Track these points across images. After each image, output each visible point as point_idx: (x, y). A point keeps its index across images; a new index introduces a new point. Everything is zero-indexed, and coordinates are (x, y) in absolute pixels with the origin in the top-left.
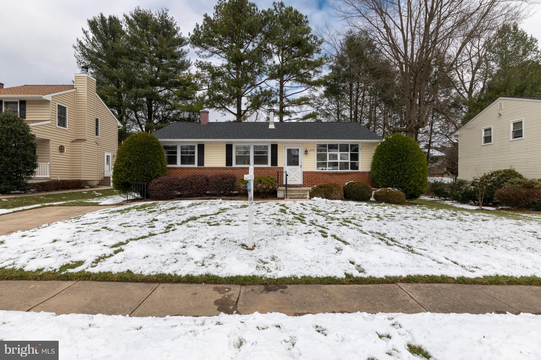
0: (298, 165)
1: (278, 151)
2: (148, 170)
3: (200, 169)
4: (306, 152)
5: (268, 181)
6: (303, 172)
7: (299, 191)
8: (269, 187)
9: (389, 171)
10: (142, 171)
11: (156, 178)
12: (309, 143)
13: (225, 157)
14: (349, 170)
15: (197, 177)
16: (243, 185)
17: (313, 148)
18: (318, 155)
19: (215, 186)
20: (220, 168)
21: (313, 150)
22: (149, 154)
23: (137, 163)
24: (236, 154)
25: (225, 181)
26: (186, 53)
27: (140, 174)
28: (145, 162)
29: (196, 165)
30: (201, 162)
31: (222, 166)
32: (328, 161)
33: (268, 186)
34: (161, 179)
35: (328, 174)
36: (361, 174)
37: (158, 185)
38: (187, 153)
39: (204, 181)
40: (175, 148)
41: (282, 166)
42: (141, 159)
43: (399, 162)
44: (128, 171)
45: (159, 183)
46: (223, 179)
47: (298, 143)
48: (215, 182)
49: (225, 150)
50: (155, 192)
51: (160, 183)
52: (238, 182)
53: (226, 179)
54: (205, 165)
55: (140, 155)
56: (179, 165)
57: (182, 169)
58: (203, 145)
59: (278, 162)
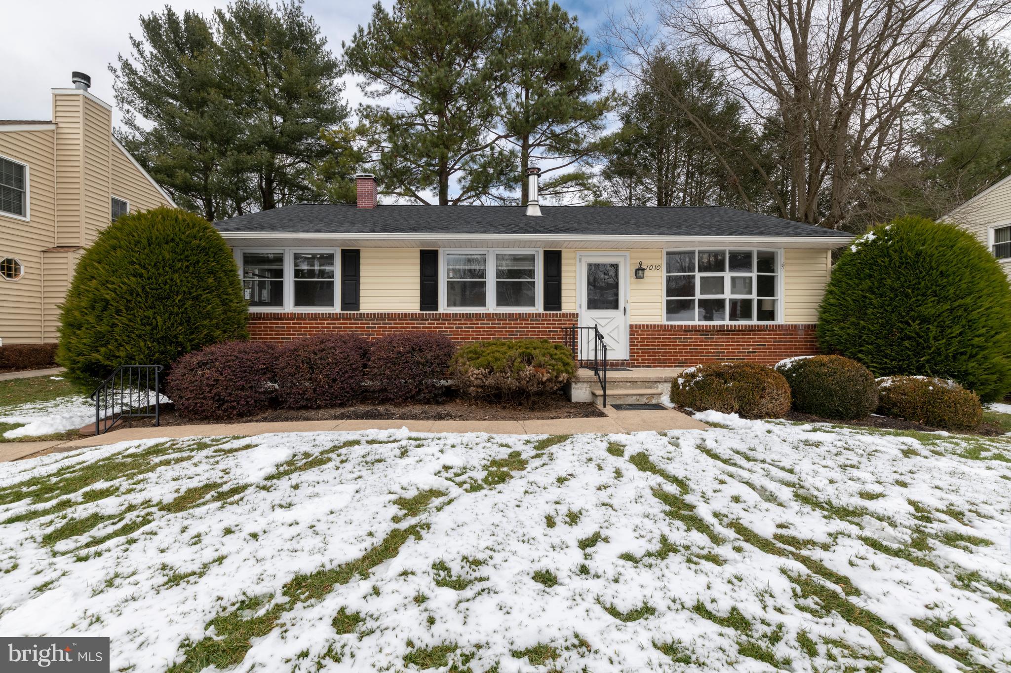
0: (616, 307)
1: (564, 268)
2: (169, 324)
3: (347, 319)
4: (639, 272)
5: (551, 356)
6: (631, 326)
7: (633, 383)
8: (557, 377)
9: (909, 325)
10: (148, 328)
11: (197, 348)
12: (645, 247)
13: (418, 287)
14: (754, 322)
15: (330, 344)
16: (476, 371)
17: (658, 262)
18: (669, 279)
19: (388, 372)
20: (404, 317)
21: (658, 268)
22: (175, 272)
23: (128, 301)
24: (448, 277)
25: (418, 358)
26: (340, 90)
27: (139, 336)
28: (159, 298)
29: (337, 308)
30: (351, 299)
31: (411, 311)
32: (698, 296)
33: (555, 373)
34: (212, 353)
35: (699, 331)
36: (786, 330)
37: (200, 373)
38: (311, 273)
39: (354, 356)
40: (279, 259)
41: (575, 312)
42: (143, 288)
43: (946, 299)
44: (99, 328)
45: (202, 364)
46: (413, 349)
47: (616, 247)
48: (388, 360)
49: (418, 267)
50: (188, 394)
51: (205, 364)
52: (461, 360)
53: (421, 350)
54: (362, 306)
55: (141, 276)
56: (289, 306)
57: (298, 319)
58: (357, 252)
59: (564, 299)
